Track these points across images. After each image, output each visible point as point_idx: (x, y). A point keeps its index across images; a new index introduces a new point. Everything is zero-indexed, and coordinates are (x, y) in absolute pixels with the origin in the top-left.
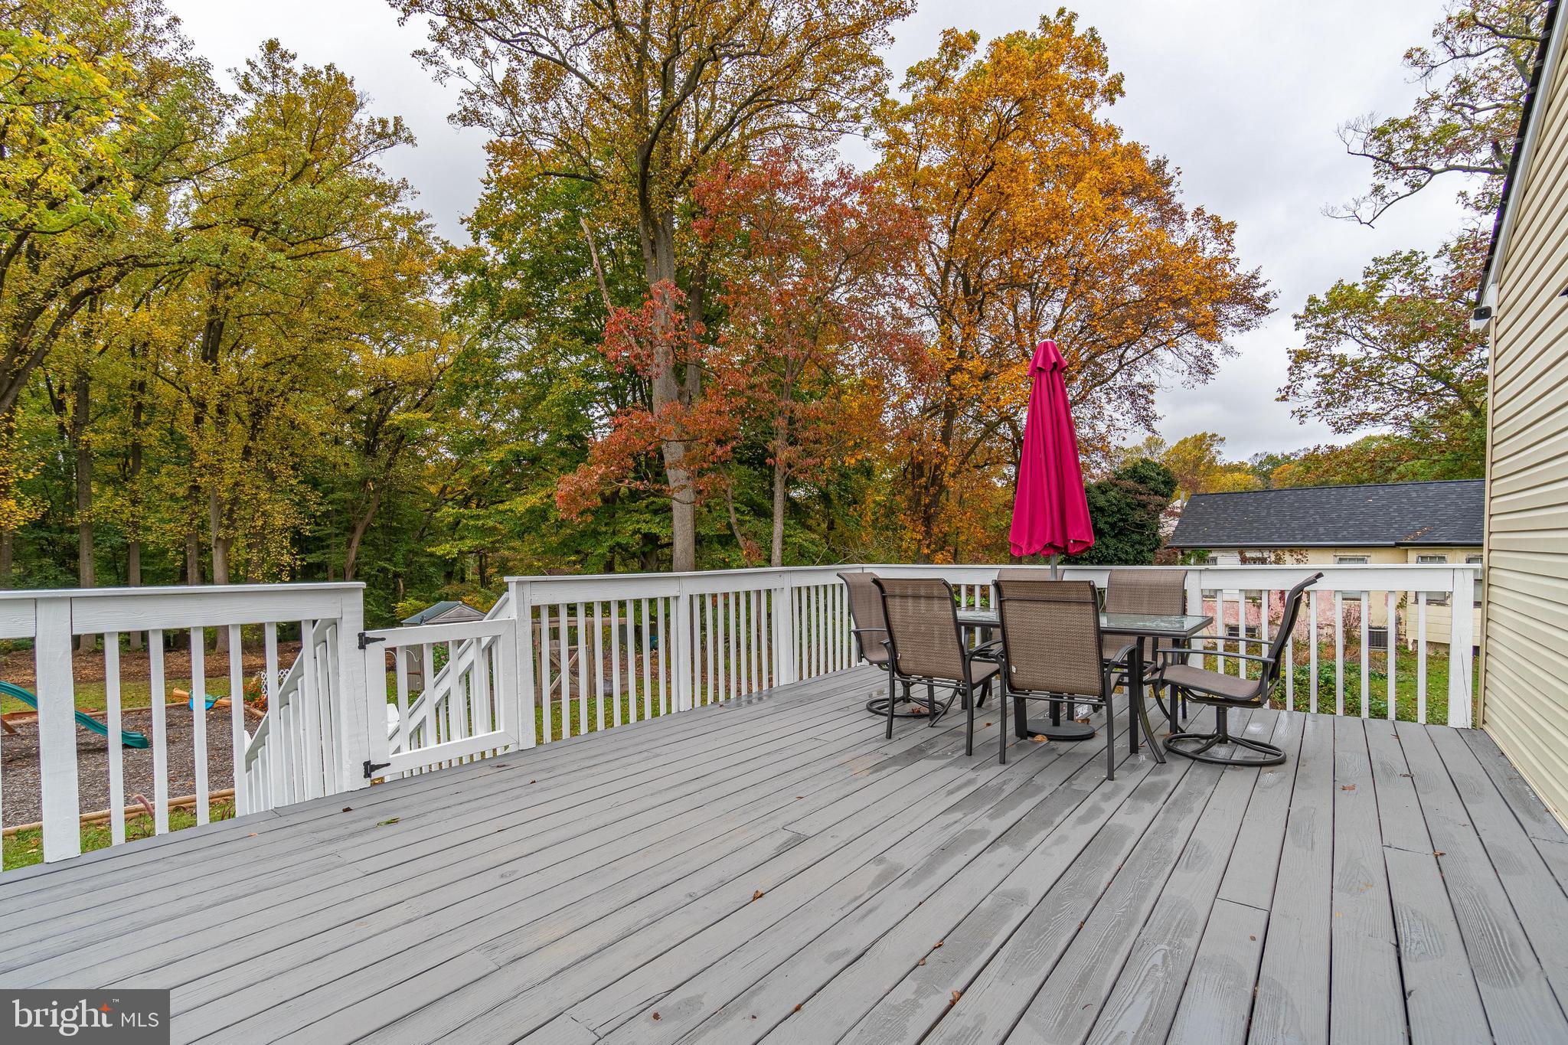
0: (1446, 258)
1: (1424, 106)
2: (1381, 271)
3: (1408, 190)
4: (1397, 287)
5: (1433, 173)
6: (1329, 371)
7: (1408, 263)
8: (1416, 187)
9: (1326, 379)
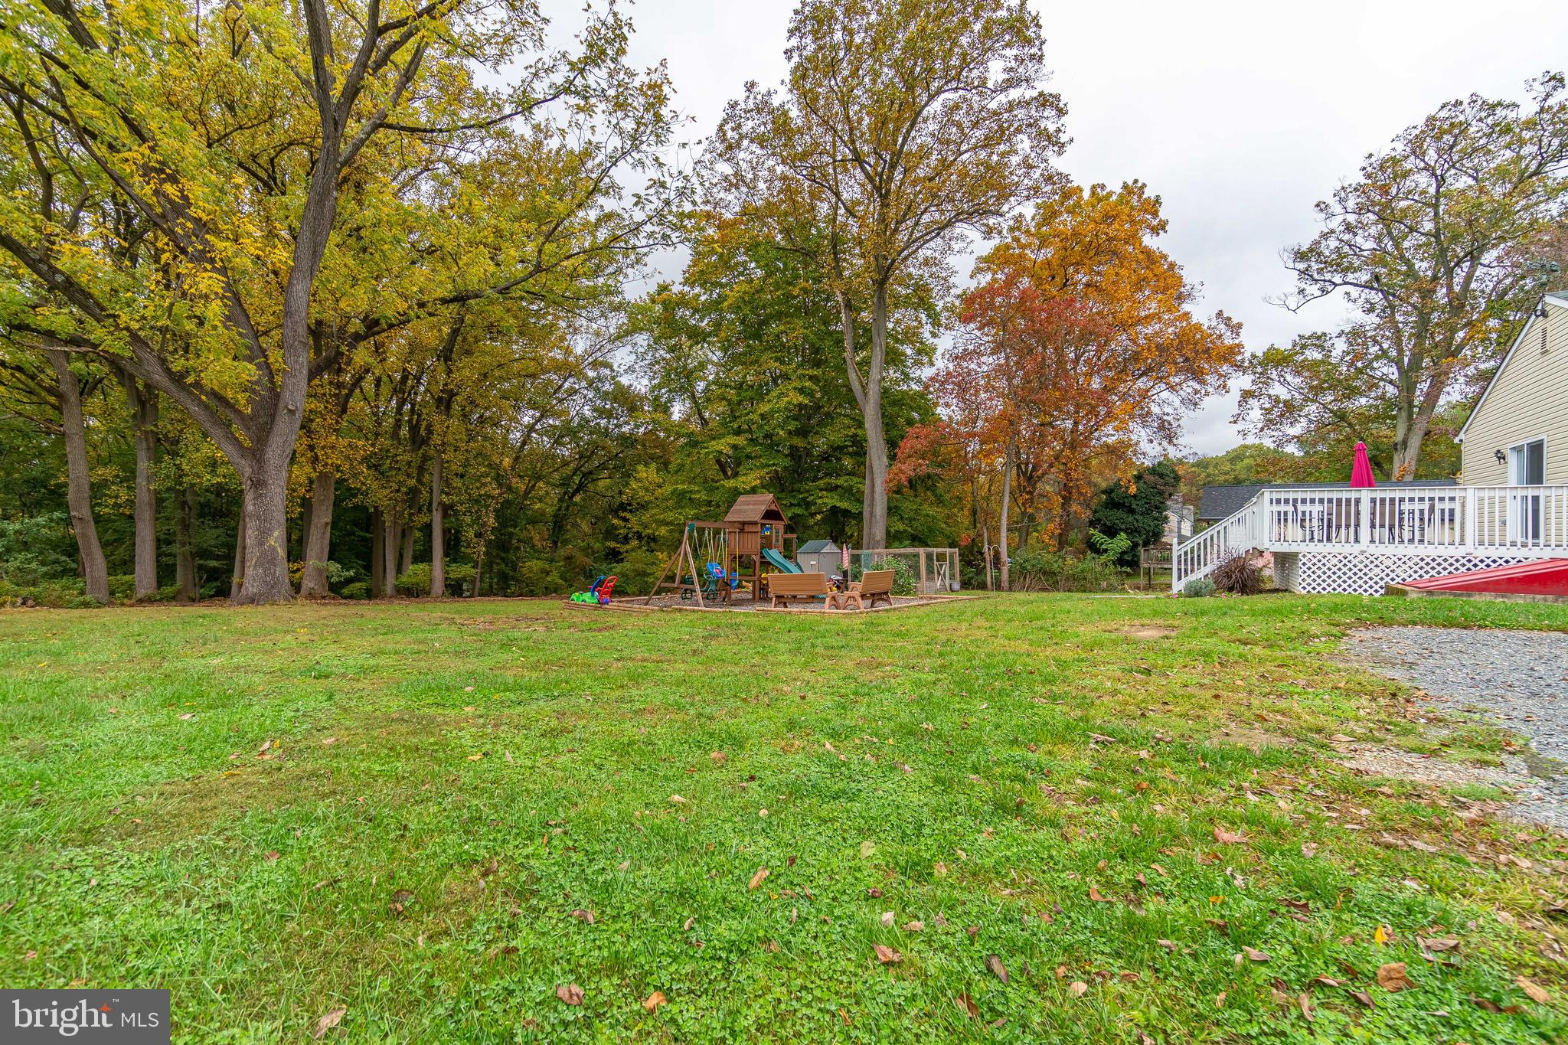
0: (1344, 338)
1: (1325, 236)
2: (1304, 343)
3: (1319, 293)
4: (1314, 355)
5: (1336, 285)
6: (1267, 406)
7: (1319, 340)
8: (1324, 292)
9: (1268, 411)
